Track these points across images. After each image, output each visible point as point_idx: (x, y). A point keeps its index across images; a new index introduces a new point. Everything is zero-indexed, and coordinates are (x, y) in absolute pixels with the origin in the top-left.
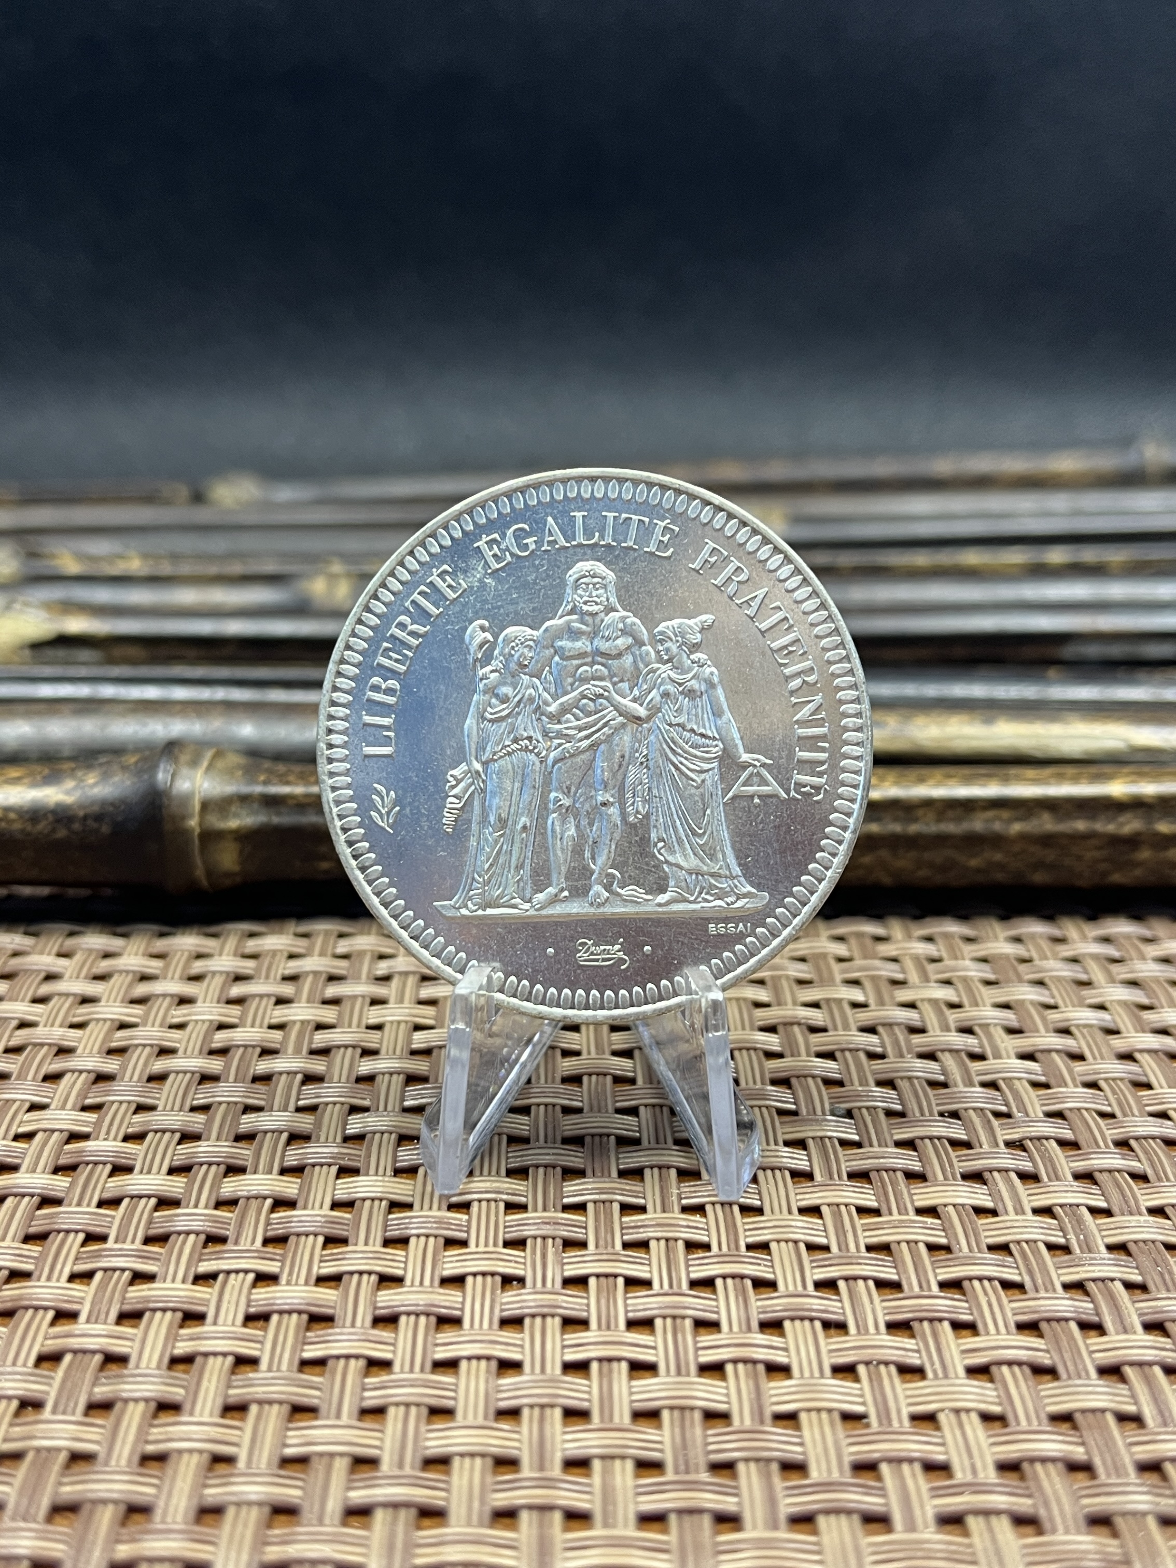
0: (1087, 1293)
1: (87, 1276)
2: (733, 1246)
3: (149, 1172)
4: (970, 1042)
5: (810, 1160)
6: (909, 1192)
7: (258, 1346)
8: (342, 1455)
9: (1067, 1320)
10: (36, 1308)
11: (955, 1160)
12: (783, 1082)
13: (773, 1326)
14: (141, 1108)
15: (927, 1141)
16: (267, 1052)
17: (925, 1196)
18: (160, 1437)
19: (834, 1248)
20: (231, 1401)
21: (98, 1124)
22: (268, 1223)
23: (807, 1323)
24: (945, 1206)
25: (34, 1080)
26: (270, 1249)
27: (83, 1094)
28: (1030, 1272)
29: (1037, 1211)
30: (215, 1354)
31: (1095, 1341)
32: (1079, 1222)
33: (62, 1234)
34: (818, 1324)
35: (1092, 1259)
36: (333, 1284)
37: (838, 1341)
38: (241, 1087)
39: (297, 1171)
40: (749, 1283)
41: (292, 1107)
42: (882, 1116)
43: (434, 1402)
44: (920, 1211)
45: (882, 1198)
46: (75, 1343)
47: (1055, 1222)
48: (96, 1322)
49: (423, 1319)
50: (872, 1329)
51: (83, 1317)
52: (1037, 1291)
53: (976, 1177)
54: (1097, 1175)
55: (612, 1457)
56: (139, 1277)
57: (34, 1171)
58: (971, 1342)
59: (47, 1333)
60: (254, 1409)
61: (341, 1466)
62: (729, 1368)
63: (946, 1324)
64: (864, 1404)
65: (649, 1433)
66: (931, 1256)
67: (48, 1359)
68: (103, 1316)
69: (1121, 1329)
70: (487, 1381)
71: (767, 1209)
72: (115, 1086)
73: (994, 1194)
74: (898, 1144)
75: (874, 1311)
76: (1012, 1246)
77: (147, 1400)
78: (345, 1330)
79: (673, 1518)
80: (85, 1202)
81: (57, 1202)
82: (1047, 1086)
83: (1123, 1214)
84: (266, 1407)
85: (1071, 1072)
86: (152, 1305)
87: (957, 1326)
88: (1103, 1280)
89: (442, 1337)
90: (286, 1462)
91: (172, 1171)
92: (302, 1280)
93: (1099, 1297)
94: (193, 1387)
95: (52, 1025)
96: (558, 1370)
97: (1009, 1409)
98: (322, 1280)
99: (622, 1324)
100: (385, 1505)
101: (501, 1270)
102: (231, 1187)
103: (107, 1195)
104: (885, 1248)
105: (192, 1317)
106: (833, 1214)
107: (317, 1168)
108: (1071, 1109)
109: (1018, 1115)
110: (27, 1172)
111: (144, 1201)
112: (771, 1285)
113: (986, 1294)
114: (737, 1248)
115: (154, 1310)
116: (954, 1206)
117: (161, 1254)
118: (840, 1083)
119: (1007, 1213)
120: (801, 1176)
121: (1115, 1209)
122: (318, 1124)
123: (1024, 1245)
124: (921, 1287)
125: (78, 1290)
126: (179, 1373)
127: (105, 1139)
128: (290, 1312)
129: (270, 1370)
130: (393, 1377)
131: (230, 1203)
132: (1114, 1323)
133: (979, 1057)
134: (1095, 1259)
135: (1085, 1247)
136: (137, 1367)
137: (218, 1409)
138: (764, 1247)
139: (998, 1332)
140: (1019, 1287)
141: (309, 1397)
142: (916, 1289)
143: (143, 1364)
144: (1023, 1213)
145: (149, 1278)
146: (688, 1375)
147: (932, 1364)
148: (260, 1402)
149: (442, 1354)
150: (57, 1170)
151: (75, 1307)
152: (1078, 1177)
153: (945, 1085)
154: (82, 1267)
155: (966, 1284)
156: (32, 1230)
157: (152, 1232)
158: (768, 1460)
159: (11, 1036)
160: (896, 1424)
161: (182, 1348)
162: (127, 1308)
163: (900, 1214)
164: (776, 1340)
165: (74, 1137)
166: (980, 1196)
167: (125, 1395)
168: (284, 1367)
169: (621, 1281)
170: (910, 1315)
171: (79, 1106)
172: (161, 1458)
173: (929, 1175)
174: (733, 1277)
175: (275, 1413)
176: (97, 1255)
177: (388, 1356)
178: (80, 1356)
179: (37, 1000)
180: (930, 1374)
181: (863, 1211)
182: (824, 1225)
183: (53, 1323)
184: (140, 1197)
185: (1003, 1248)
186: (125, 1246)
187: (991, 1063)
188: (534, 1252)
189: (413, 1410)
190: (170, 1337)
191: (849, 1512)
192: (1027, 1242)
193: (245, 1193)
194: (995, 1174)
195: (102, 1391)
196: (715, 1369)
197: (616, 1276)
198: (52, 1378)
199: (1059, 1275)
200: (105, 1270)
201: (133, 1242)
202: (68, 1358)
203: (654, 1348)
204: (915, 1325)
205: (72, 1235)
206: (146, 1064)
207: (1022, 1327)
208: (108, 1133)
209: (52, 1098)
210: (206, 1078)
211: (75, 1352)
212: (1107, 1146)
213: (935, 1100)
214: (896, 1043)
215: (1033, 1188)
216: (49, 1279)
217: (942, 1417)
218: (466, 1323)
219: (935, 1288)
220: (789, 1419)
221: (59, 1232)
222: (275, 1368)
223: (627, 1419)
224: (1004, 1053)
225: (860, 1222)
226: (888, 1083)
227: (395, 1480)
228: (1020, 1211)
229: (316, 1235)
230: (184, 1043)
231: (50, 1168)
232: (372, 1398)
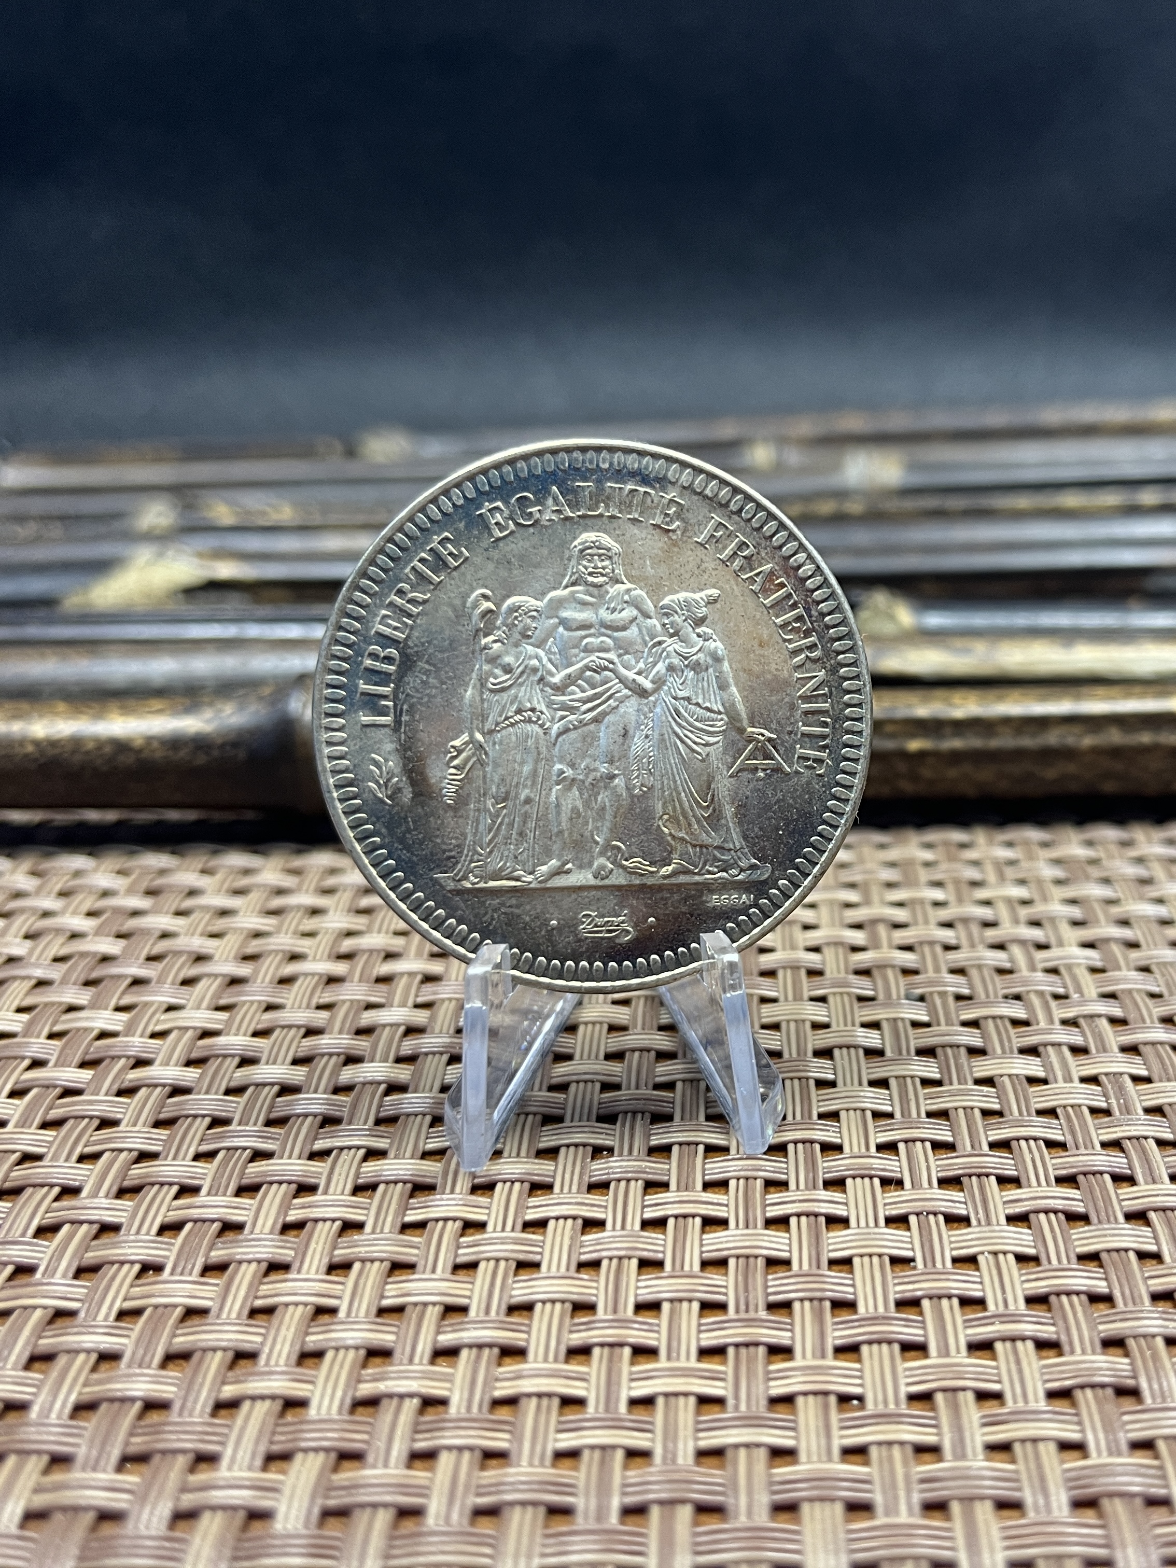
0: (1123, 1150)
1: (210, 1155)
2: (806, 1115)
3: (274, 1063)
4: (1037, 934)
5: (882, 1039)
6: (969, 1064)
7: (365, 1212)
8: (434, 1304)
9: (1101, 1173)
10: (162, 1184)
11: (1013, 1036)
12: (865, 972)
13: (837, 1184)
14: (270, 1007)
15: (990, 1021)
16: (390, 956)
17: (983, 1067)
18: (269, 1293)
19: (898, 1115)
20: (336, 1260)
21: (229, 1022)
22: (380, 1106)
23: (867, 1180)
24: (1001, 1076)
25: (173, 983)
26: (382, 1128)
27: (218, 995)
28: (1073, 1133)
29: (1084, 1080)
30: (325, 1220)
31: (1126, 1191)
32: (1121, 1089)
33: (189, 1119)
34: (877, 1181)
35: (1129, 1120)
36: (438, 1157)
37: (894, 1195)
38: (364, 987)
39: (410, 1059)
40: (817, 1147)
41: (410, 1002)
42: (951, 1000)
43: (521, 1257)
44: (978, 1082)
45: (945, 1071)
46: (195, 1213)
47: (1099, 1088)
48: (216, 1195)
49: (517, 1185)
50: (925, 1184)
51: (204, 1191)
52: (1077, 1148)
53: (1032, 1051)
54: (1141, 1048)
55: (680, 1300)
56: (258, 1155)
57: (167, 1064)
58: (1013, 1193)
59: (170, 1205)
60: (357, 1266)
61: (433, 1313)
62: (793, 1221)
63: (993, 1179)
64: (913, 1249)
65: (715, 1278)
66: (984, 1120)
67: (170, 1228)
68: (221, 1190)
69: (1150, 1179)
70: (572, 1238)
71: (840, 1082)
72: (247, 988)
73: (1047, 1066)
74: (965, 1024)
75: (928, 1168)
76: (1059, 1111)
77: (259, 1262)
78: (444, 1196)
79: (731, 1351)
80: (214, 1090)
81: (185, 1091)
82: (1102, 971)
83: (1161, 1081)
84: (368, 1264)
85: (1126, 958)
86: (268, 1179)
87: (1003, 1181)
88: (1138, 1138)
89: (533, 1201)
90: (382, 1312)
91: (296, 1062)
92: (408, 1154)
93: (1132, 1152)
94: (302, 1247)
95: (193, 935)
96: (637, 1226)
97: (1042, 1250)
98: (426, 1155)
99: (699, 1186)
100: (470, 1346)
101: (592, 1141)
102: (348, 1075)
103: (233, 1084)
104: (943, 1114)
105: (305, 1189)
106: (899, 1085)
107: (430, 1057)
108: (1123, 991)
109: (1076, 996)
110: (161, 1065)
111: (267, 1088)
112: (839, 1148)
113: (1030, 1151)
114: (810, 1117)
115: (271, 1183)
116: (1010, 1076)
117: (280, 1134)
118: (916, 972)
119: (1056, 1082)
120: (873, 1053)
121: (1155, 1077)
122: (432, 1019)
123: (1070, 1109)
124: (973, 1147)
125: (202, 1168)
126: (290, 1237)
127: (236, 1035)
128: (396, 1182)
129: (373, 1232)
130: (486, 1236)
131: (346, 1089)
132: (1144, 1176)
133: (1042, 947)
134: (1132, 1120)
135: (1124, 1110)
136: (252, 1232)
137: (323, 1268)
138: (834, 1116)
139: (1039, 1185)
140: (1062, 1146)
141: (408, 1254)
142: (969, 1148)
143: (257, 1230)
144: (1071, 1081)
145: (268, 1155)
146: (755, 1227)
147: (977, 1213)
148: (363, 1261)
149: (531, 1215)
150: (189, 1063)
151: (196, 1182)
152: (1125, 1049)
153: (1010, 972)
154: (205, 1148)
155: (1014, 1144)
156: (162, 1116)
157: (273, 1115)
158: (821, 1300)
159: (154, 944)
160: (939, 1265)
161: (293, 1216)
162: (245, 1181)
163: (960, 1083)
164: (838, 1196)
165: (206, 1034)
166: (1033, 1068)
167: (238, 1257)
168: (386, 1230)
169: (701, 1148)
170: (960, 1172)
171: (213, 1006)
172: (269, 1311)
173: (989, 1050)
174: (804, 1142)
175: (375, 1270)
176: (221, 1137)
177: (483, 1218)
178: (199, 1224)
179: (179, 913)
180: (974, 1222)
181: (926, 1082)
182: (890, 1095)
183: (177, 1197)
184: (264, 1085)
185: (1051, 1112)
186: (248, 1128)
187: (1054, 953)
188: (623, 1125)
189: (502, 1264)
190: (285, 1207)
191: (890, 1342)
192: (1072, 1106)
193: (361, 1079)
194: (1049, 1048)
195: (217, 1255)
196: (781, 1222)
197: (697, 1144)
198: (173, 1244)
199: (1098, 1135)
200: (228, 1149)
201: (255, 1124)
202: (188, 1226)
203: (727, 1206)
204: (965, 1180)
205: (199, 1119)
206: (277, 968)
207: (1060, 1180)
208: (238, 1029)
209: (188, 1000)
210: (332, 980)
211: (195, 1221)
212: (1152, 1022)
213: (1001, 985)
214: (970, 937)
215: (1083, 1059)
216: (174, 1159)
217: (981, 1258)
218: (557, 1189)
219: (985, 1147)
220: (846, 1263)
221: (187, 1117)
222: (378, 1230)
223: (697, 1267)
224: (1066, 942)
225: (922, 1092)
226: (959, 971)
227: (480, 1323)
228: (1068, 1079)
229: (424, 1115)
230: (314, 949)
231: (183, 1060)
232: (465, 1255)
